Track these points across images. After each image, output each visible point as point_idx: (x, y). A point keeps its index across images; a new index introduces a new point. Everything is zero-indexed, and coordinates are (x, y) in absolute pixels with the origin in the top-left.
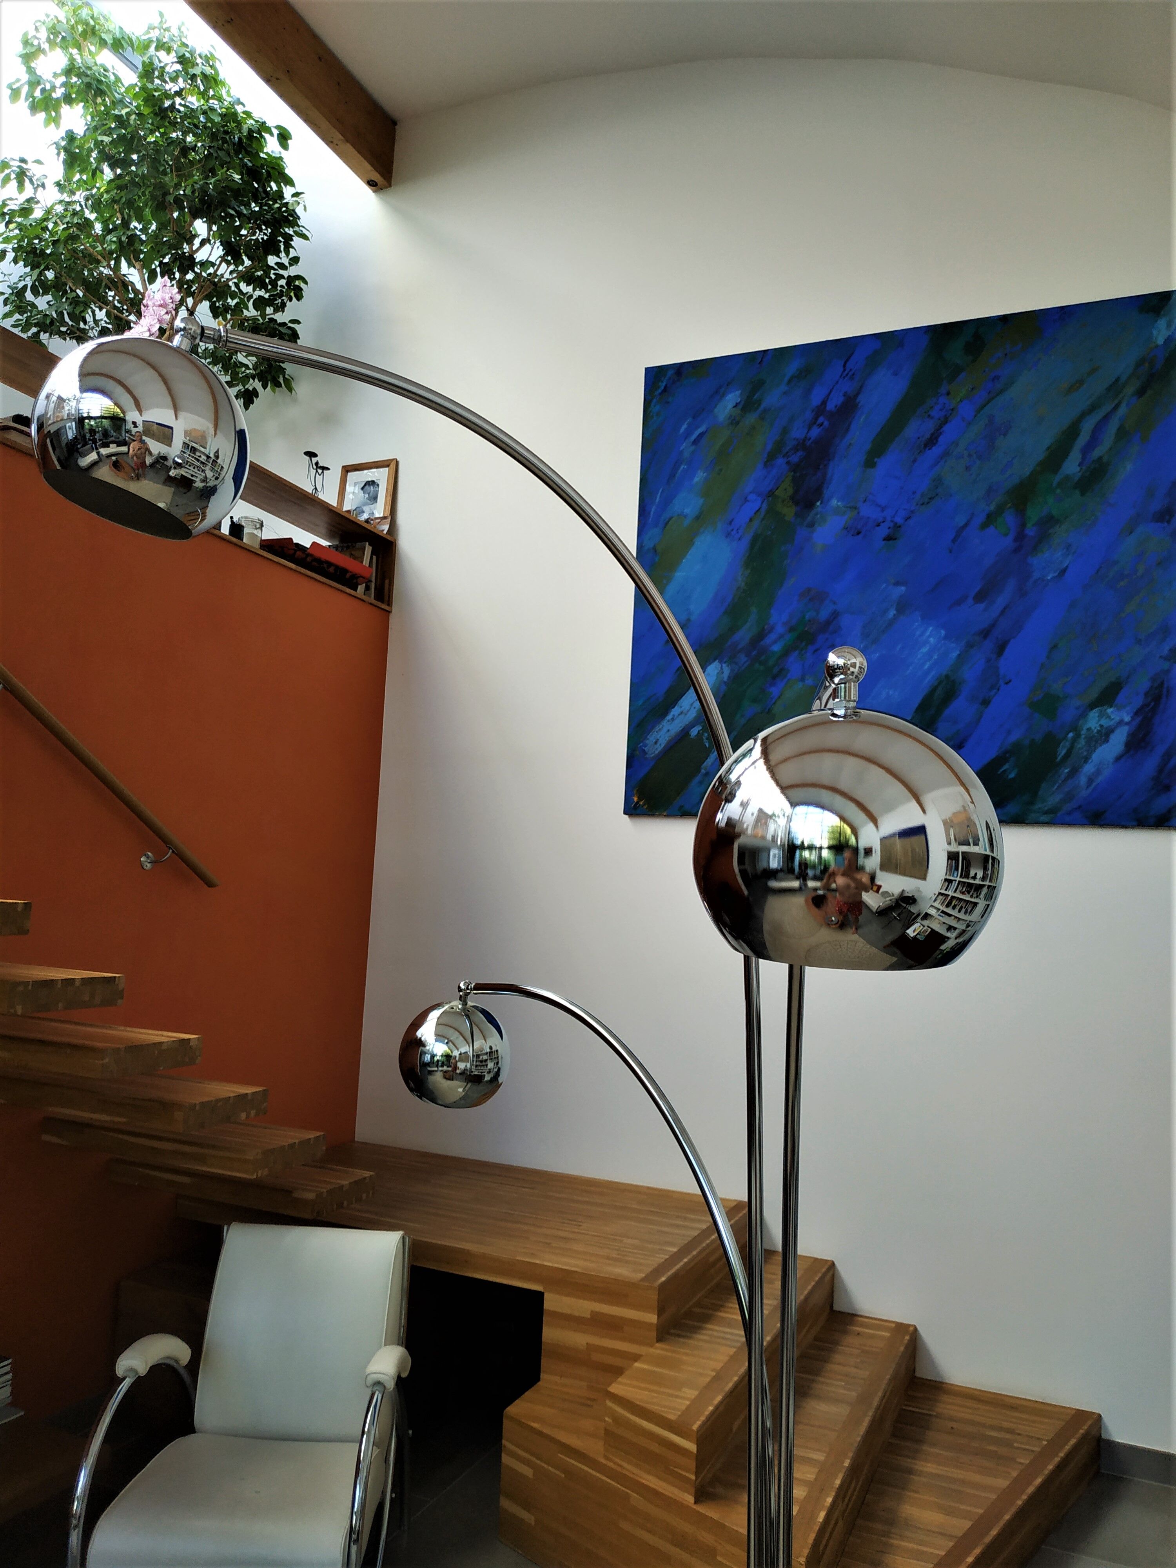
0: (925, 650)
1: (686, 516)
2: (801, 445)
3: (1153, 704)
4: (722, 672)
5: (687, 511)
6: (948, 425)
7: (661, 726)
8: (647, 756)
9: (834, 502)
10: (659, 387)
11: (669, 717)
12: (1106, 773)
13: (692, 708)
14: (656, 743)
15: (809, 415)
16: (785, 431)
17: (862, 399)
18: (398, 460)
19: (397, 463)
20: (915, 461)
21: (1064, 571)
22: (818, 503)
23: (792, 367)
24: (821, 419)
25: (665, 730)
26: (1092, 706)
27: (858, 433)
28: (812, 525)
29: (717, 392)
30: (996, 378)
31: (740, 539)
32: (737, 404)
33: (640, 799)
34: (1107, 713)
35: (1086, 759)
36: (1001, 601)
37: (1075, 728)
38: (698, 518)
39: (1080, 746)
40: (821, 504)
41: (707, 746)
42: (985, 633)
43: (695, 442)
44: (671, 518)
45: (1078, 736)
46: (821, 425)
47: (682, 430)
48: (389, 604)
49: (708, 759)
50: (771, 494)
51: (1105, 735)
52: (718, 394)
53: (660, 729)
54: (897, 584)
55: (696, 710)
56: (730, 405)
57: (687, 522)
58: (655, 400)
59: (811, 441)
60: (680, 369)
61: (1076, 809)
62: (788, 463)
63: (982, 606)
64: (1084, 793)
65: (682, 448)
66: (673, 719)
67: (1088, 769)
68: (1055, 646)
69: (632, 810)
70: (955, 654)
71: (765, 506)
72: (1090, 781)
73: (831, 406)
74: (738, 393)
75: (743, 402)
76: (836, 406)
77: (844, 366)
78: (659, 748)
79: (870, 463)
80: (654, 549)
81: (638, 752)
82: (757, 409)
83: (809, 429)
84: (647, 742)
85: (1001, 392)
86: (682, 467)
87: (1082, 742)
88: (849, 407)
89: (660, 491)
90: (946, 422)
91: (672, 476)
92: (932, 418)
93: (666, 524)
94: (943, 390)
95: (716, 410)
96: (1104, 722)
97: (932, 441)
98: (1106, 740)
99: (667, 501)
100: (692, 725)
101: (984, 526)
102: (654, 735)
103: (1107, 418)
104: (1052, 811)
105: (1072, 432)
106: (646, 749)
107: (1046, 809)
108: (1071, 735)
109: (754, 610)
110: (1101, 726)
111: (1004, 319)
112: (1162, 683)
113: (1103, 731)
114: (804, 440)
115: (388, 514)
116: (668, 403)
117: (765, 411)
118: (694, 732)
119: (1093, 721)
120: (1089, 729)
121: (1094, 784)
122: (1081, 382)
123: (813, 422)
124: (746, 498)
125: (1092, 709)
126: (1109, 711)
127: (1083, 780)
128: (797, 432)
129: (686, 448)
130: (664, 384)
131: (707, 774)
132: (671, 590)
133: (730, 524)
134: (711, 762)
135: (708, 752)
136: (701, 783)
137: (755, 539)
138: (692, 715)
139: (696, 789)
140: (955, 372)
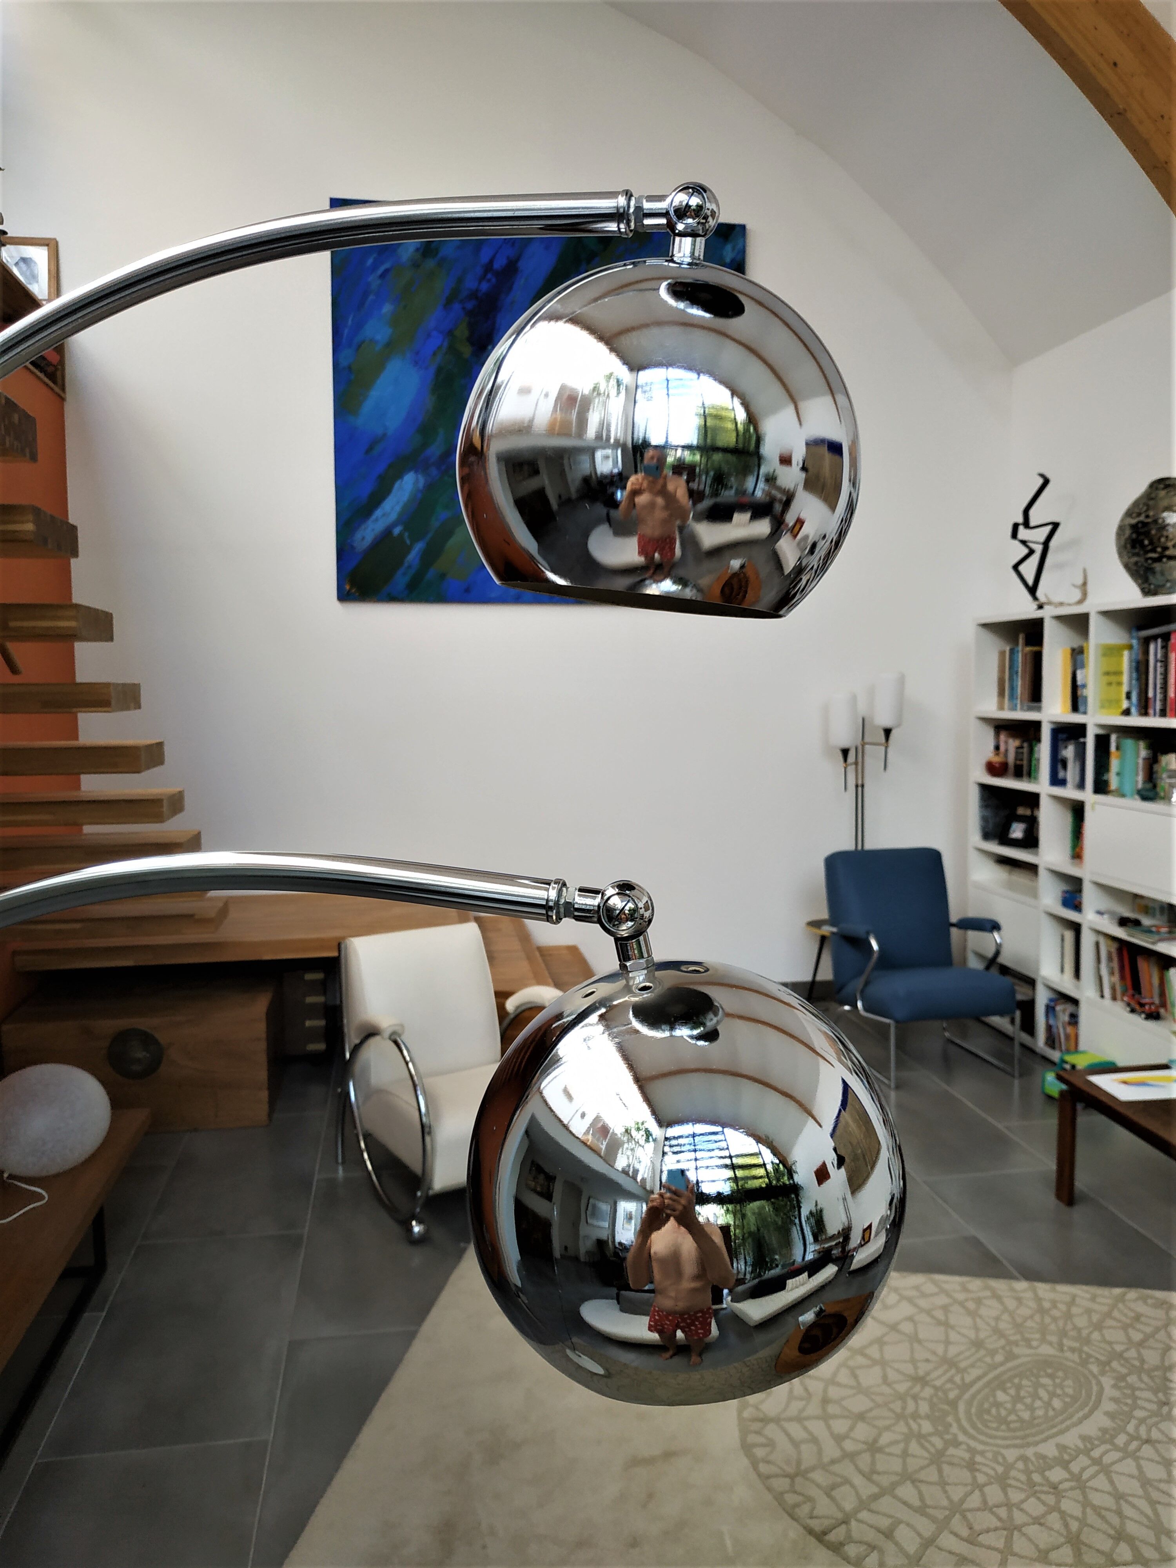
1: (378, 341)
2: (474, 295)
4: (417, 481)
5: (378, 337)
7: (366, 525)
8: (356, 550)
11: (374, 517)
13: (394, 511)
14: (363, 539)
15: (479, 271)
16: (460, 280)
17: (521, 264)
18: (58, 239)
19: (57, 243)
24: (489, 276)
25: (371, 528)
27: (519, 293)
31: (426, 368)
32: (417, 249)
33: (351, 587)
38: (388, 345)
41: (409, 542)
43: (383, 276)
44: (363, 342)
46: (489, 281)
47: (368, 264)
48: (63, 389)
49: (410, 556)
50: (450, 333)
53: (365, 527)
55: (397, 512)
56: (412, 249)
57: (379, 347)
59: (481, 293)
62: (464, 308)
65: (369, 281)
66: (375, 520)
69: (344, 596)
71: (446, 344)
73: (497, 265)
75: (422, 249)
76: (501, 267)
78: (366, 544)
80: (349, 368)
81: (347, 545)
82: (433, 256)
83: (480, 283)
84: (355, 538)
86: (371, 297)
88: (513, 267)
89: (352, 315)
91: (362, 304)
93: (359, 346)
95: (399, 250)
99: (359, 326)
100: (395, 525)
102: (361, 532)
106: (354, 546)
109: (441, 431)
114: (476, 292)
115: (53, 295)
117: (443, 259)
118: (397, 531)
123: (482, 278)
124: (430, 333)
128: (470, 283)
129: (373, 280)
131: (409, 567)
132: (368, 406)
133: (417, 353)
134: (413, 556)
135: (409, 549)
136: (404, 574)
137: (439, 370)
138: (393, 517)
139: (401, 579)
140: (592, 256)
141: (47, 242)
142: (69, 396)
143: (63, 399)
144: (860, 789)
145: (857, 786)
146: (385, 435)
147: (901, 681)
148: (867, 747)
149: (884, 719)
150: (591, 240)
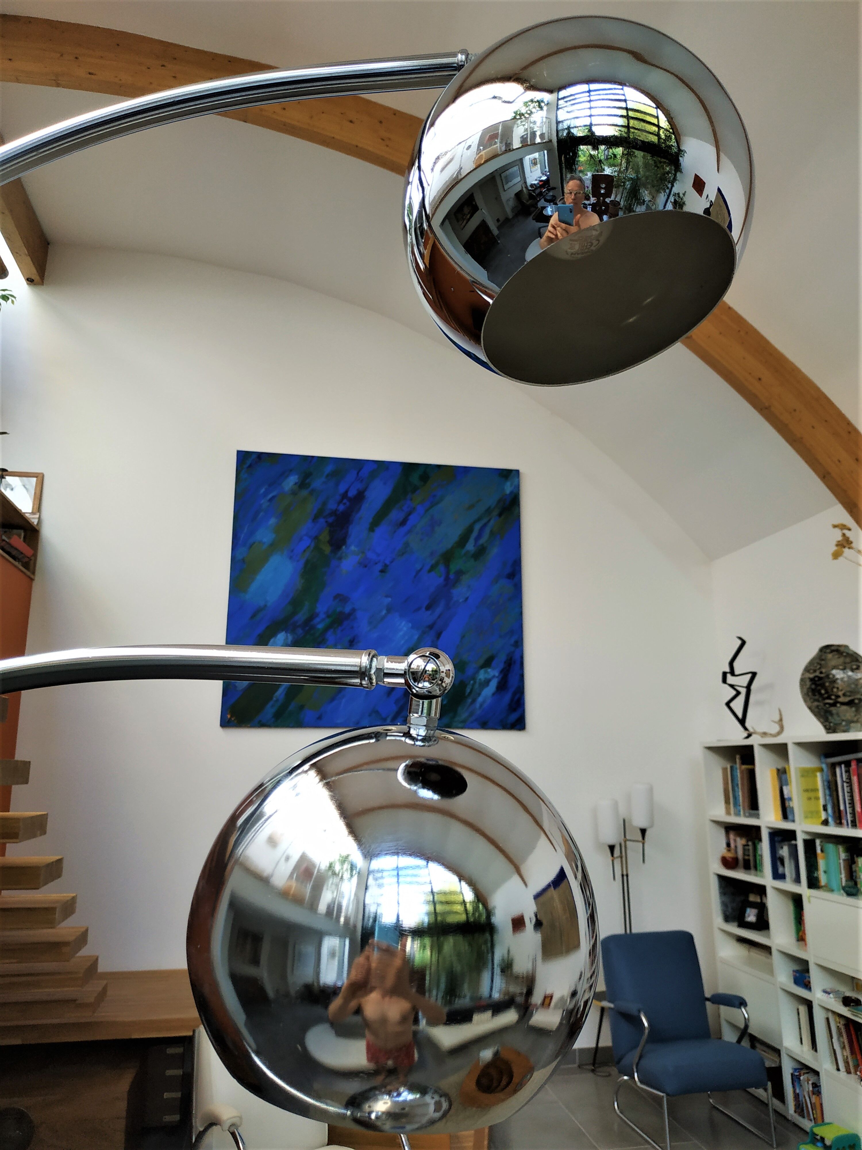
0: (401, 633)
1: (264, 543)
2: (334, 513)
3: (507, 668)
4: (287, 638)
5: (265, 540)
6: (411, 516)
8: (237, 689)
9: (353, 548)
10: (245, 464)
12: (489, 701)
15: (338, 497)
16: (324, 504)
17: (367, 494)
18: (44, 473)
19: (43, 476)
20: (395, 532)
21: (467, 599)
22: (344, 547)
23: (329, 469)
24: (345, 501)
26: (481, 668)
27: (365, 512)
28: (340, 559)
30: (435, 496)
31: (298, 561)
32: (296, 484)
33: (232, 717)
34: (488, 672)
35: (479, 694)
36: (438, 610)
37: (474, 678)
38: (272, 545)
39: (476, 688)
40: (346, 547)
42: (431, 627)
43: (270, 500)
44: (254, 543)
45: (475, 682)
46: (345, 504)
47: (261, 492)
48: (34, 573)
49: (278, 692)
50: (316, 538)
51: (487, 682)
52: (284, 475)
54: (387, 596)
56: (292, 483)
57: (265, 547)
58: (243, 471)
59: (339, 511)
60: (261, 456)
62: (326, 522)
63: (429, 612)
64: (478, 712)
65: (261, 503)
67: (480, 699)
68: (464, 636)
69: (225, 723)
70: (416, 637)
71: (313, 544)
72: (481, 705)
73: (350, 495)
74: (296, 477)
75: (299, 483)
76: (353, 495)
77: (358, 473)
79: (372, 529)
80: (243, 561)
81: (231, 687)
82: (308, 488)
83: (338, 506)
85: (437, 503)
86: (261, 514)
87: (477, 686)
88: (360, 497)
89: (247, 526)
90: (411, 514)
91: (255, 518)
92: (403, 510)
93: (251, 546)
94: (409, 497)
95: (283, 484)
96: (487, 676)
97: (403, 523)
98: (488, 685)
99: (252, 533)
101: (430, 571)
103: (485, 525)
104: (463, 722)
105: (469, 530)
106: (237, 684)
108: (472, 682)
109: (307, 602)
110: (485, 678)
111: (439, 467)
112: (511, 659)
113: (486, 680)
114: (335, 511)
115: (36, 510)
116: (252, 474)
117: (313, 490)
119: (482, 675)
120: (480, 679)
121: (482, 708)
122: (473, 506)
123: (340, 502)
124: (302, 538)
126: (489, 670)
127: (478, 705)
128: (332, 506)
129: (264, 503)
130: (249, 462)
131: (277, 700)
132: (254, 587)
133: (292, 551)
134: (280, 693)
135: (278, 687)
136: (273, 706)
137: (307, 562)
139: (270, 710)
140: (415, 489)
141: (36, 475)
142: (38, 578)
143: (32, 580)
144: (625, 878)
145: (623, 875)
146: (266, 606)
147: (651, 790)
148: (628, 843)
149: (640, 822)
150: (415, 478)
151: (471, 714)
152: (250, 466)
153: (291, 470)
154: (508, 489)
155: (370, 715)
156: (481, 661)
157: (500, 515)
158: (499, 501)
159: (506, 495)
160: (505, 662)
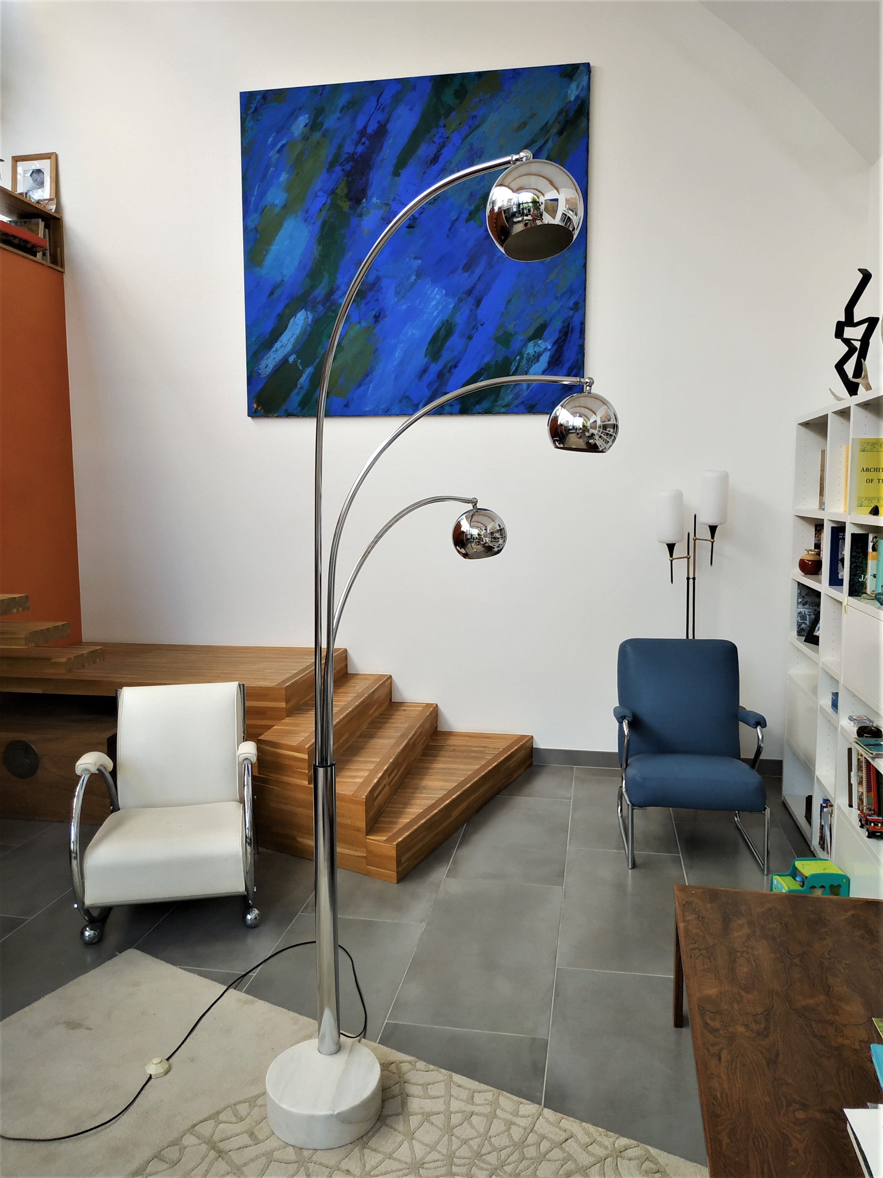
0: (433, 303)
1: (276, 205)
2: (351, 157)
3: (563, 337)
4: (307, 317)
5: (277, 202)
6: (445, 148)
7: (269, 356)
8: (261, 376)
9: (374, 200)
10: (250, 108)
11: (274, 349)
13: (289, 343)
14: (266, 367)
15: (355, 136)
16: (340, 147)
17: (389, 126)
18: (57, 153)
19: (57, 156)
20: (425, 173)
22: (364, 200)
23: (343, 100)
24: (364, 140)
25: (272, 358)
26: (530, 339)
27: (388, 151)
28: (360, 215)
29: (292, 114)
30: (474, 117)
31: (314, 223)
32: (306, 125)
33: (258, 406)
34: (538, 344)
36: (478, 271)
37: (521, 354)
38: (284, 207)
39: (523, 364)
40: (366, 200)
41: (301, 368)
42: (469, 292)
43: (279, 151)
44: (266, 207)
45: (522, 358)
46: (364, 144)
47: (269, 142)
48: (62, 266)
49: (302, 378)
50: (333, 192)
51: (537, 357)
52: (293, 116)
53: (268, 358)
54: (416, 258)
55: (292, 343)
56: (302, 125)
57: (277, 210)
58: (248, 118)
59: (357, 155)
60: (266, 95)
61: (521, 403)
63: (467, 274)
64: (525, 394)
65: (270, 155)
66: (276, 350)
68: (509, 301)
69: (253, 413)
70: (451, 306)
71: (329, 201)
72: (529, 386)
73: (370, 130)
74: (307, 116)
75: (310, 124)
76: (373, 131)
77: (378, 101)
78: (269, 370)
79: (396, 173)
80: (256, 230)
81: (254, 374)
82: (320, 129)
83: (356, 145)
84: (260, 366)
85: (478, 127)
86: (271, 169)
87: (524, 362)
88: (382, 132)
89: (257, 185)
90: (444, 147)
91: (265, 175)
92: (435, 143)
93: (263, 210)
94: (441, 123)
95: (292, 128)
96: (537, 349)
97: (435, 160)
98: (538, 361)
99: (262, 194)
100: (289, 355)
101: (468, 220)
102: (264, 362)
103: (540, 149)
104: (507, 405)
106: (260, 371)
107: (504, 404)
108: (518, 358)
109: (326, 274)
110: (535, 352)
111: (478, 75)
112: (569, 324)
113: (536, 355)
114: (353, 154)
116: (259, 120)
117: (327, 131)
118: (291, 359)
119: (531, 349)
120: (528, 354)
121: (530, 388)
122: (525, 124)
123: (358, 142)
124: (316, 194)
125: (530, 341)
126: (539, 342)
128: (348, 148)
130: (255, 105)
131: (302, 388)
132: (269, 259)
133: (307, 212)
134: (304, 379)
135: (301, 373)
136: (298, 394)
137: (324, 224)
138: (289, 347)
139: (295, 398)
140: (450, 110)
141: (49, 156)
142: (67, 271)
143: (62, 273)
144: (691, 581)
145: (688, 579)
146: (282, 281)
147: (725, 479)
148: (698, 542)
150: (448, 97)
151: (517, 396)
152: (256, 110)
153: (300, 109)
154: (573, 92)
155: (400, 402)
156: (531, 331)
157: (560, 133)
158: (560, 113)
159: (570, 102)
160: (560, 331)
